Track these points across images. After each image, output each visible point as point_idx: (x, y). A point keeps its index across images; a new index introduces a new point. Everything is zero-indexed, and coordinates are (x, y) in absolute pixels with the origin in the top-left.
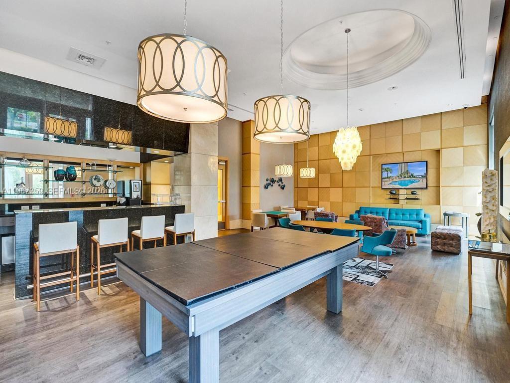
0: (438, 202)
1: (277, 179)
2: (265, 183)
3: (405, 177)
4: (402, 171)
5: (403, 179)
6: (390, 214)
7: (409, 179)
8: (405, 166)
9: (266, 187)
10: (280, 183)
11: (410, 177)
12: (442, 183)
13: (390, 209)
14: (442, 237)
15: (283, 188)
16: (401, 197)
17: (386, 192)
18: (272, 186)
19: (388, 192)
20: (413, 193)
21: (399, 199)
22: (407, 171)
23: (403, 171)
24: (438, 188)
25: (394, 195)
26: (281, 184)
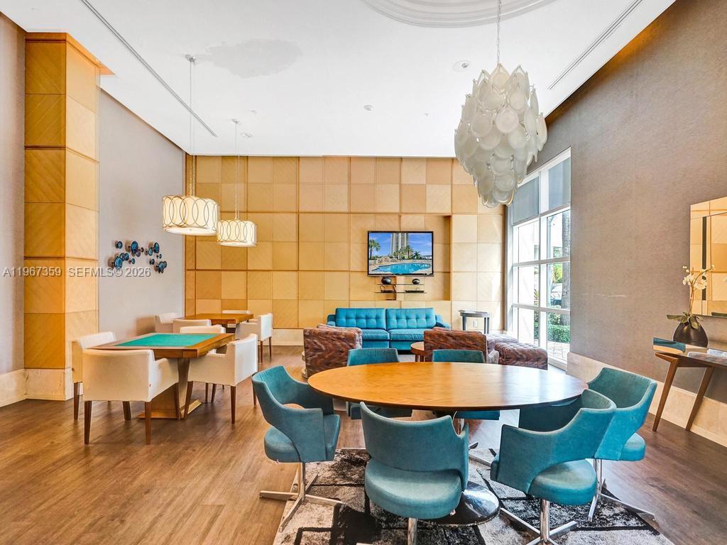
0: (447, 295)
1: (146, 247)
2: (112, 252)
3: (403, 258)
4: (397, 247)
5: (399, 262)
6: (387, 318)
7: (411, 261)
8: (403, 239)
9: (114, 264)
10: (154, 256)
11: (413, 258)
12: (454, 268)
13: (386, 310)
14: (524, 356)
15: (160, 269)
16: (400, 289)
17: (373, 280)
18: (133, 262)
19: (379, 281)
20: (415, 283)
21: (395, 292)
22: (408, 247)
23: (400, 248)
24: (447, 274)
25: (387, 285)
26: (157, 261)
